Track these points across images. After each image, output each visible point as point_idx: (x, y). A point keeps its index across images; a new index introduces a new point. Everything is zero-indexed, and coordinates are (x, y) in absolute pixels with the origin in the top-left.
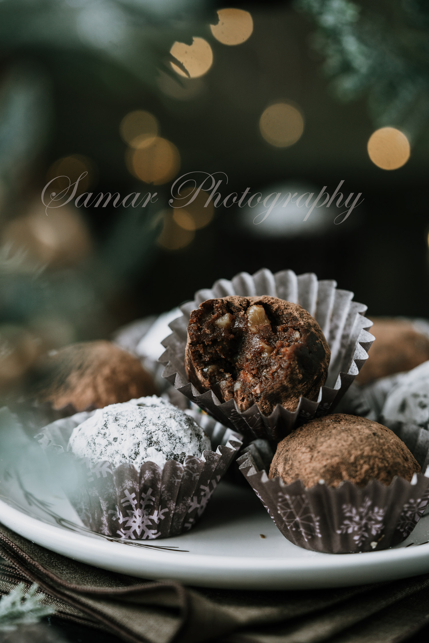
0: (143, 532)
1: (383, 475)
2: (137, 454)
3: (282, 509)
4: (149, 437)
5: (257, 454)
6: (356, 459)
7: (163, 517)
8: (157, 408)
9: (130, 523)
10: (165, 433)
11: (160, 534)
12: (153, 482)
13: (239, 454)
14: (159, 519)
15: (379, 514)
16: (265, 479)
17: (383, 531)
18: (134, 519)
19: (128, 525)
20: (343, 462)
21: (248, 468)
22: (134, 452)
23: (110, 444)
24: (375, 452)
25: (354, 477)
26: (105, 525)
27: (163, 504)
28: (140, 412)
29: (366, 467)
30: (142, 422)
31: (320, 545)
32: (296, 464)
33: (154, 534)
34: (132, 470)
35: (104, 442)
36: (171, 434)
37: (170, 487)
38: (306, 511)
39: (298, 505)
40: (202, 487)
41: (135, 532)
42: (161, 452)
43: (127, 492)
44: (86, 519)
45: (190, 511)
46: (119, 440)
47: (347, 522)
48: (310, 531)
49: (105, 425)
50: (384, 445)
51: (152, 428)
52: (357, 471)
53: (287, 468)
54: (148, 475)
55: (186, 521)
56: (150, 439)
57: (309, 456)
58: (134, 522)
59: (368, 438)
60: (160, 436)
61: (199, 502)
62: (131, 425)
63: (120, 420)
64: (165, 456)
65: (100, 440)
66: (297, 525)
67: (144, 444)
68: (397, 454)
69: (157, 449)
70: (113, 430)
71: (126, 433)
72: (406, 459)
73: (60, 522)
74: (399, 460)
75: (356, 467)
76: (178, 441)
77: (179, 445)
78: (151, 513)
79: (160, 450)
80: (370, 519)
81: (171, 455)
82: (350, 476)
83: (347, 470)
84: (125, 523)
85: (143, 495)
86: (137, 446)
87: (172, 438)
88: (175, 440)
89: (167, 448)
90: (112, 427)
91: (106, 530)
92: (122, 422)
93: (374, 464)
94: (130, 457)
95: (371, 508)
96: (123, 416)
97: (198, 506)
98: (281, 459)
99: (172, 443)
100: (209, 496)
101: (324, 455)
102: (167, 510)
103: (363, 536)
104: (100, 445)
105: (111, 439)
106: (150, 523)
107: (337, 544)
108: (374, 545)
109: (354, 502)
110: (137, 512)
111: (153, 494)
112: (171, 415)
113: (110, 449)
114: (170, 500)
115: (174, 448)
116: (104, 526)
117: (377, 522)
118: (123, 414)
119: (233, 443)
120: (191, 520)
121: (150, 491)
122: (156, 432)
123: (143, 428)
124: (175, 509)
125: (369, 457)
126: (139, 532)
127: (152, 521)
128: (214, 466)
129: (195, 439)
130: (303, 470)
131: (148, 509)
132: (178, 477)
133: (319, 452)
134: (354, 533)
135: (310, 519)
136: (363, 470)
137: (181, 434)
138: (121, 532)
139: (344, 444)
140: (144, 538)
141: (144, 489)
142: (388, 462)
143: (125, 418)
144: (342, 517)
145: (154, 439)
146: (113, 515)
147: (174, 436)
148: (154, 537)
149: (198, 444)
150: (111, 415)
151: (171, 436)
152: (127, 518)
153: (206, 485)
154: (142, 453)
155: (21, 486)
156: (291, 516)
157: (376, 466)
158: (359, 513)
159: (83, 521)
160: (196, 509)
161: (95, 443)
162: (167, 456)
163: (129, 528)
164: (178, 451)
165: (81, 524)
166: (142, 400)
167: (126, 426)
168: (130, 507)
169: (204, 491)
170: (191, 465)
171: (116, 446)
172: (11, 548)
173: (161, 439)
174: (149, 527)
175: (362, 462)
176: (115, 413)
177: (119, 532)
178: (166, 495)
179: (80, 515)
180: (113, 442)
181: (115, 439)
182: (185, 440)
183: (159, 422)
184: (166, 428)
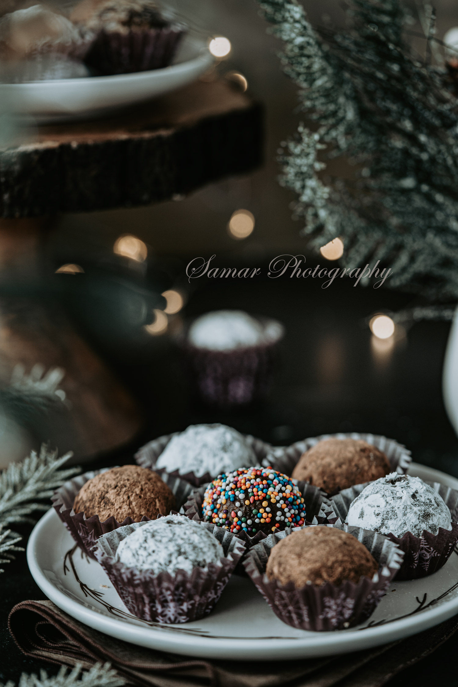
0: (176, 618)
1: (352, 574)
2: (170, 562)
3: (279, 600)
4: (179, 549)
5: (257, 557)
7: (190, 607)
8: (182, 526)
9: (167, 612)
10: (190, 545)
11: (188, 619)
12: (183, 583)
13: (243, 558)
14: (188, 609)
15: (350, 603)
16: (266, 580)
17: (353, 615)
18: (169, 609)
19: (164, 613)
20: (324, 566)
21: (252, 572)
22: (168, 560)
23: (150, 555)
24: (346, 558)
25: (332, 577)
26: (147, 613)
27: (190, 597)
28: (171, 530)
30: (173, 537)
31: (307, 626)
32: (288, 567)
33: (184, 619)
34: (168, 576)
35: (145, 553)
36: (195, 545)
37: (196, 585)
38: (297, 602)
39: (292, 598)
40: (219, 583)
41: (170, 619)
42: (188, 560)
43: (164, 591)
44: (132, 608)
45: (210, 600)
46: (156, 552)
47: (327, 610)
48: (300, 616)
49: (146, 541)
50: (352, 551)
51: (180, 542)
52: (333, 572)
53: (281, 570)
54: (180, 578)
55: (207, 608)
57: (297, 562)
58: (169, 611)
59: (340, 546)
61: (216, 593)
62: (165, 540)
63: (156, 536)
64: (191, 563)
65: (142, 552)
66: (289, 612)
67: (176, 555)
68: (361, 557)
69: (185, 558)
70: (151, 544)
71: (161, 546)
72: (368, 560)
73: (110, 610)
74: (363, 562)
75: (333, 569)
76: (200, 550)
77: (201, 554)
78: (182, 605)
79: (188, 558)
80: (344, 607)
81: (195, 562)
82: (330, 576)
83: (326, 571)
84: (163, 612)
85: (177, 592)
86: (170, 556)
88: (198, 550)
89: (192, 557)
90: (151, 541)
91: (148, 617)
92: (158, 538)
93: (345, 567)
94: (165, 564)
95: (345, 599)
96: (158, 533)
97: (215, 596)
98: (276, 563)
99: (196, 553)
100: (223, 588)
101: (309, 561)
102: (192, 602)
103: (338, 619)
104: (142, 555)
105: (150, 551)
106: (181, 612)
107: (320, 625)
108: (346, 625)
109: (332, 595)
110: (172, 605)
111: (183, 591)
112: (194, 530)
113: (151, 559)
114: (195, 595)
115: (197, 557)
116: (146, 614)
117: (349, 609)
118: (159, 531)
119: (240, 549)
120: (210, 607)
121: (181, 589)
122: (184, 545)
123: (174, 542)
124: (199, 600)
125: (342, 562)
126: (172, 618)
127: (182, 610)
128: (227, 568)
129: (212, 548)
130: (294, 572)
131: (179, 601)
132: (202, 579)
133: (305, 558)
134: (333, 617)
135: (299, 608)
136: (338, 572)
137: (202, 545)
138: (160, 618)
139: (323, 552)
140: (177, 622)
141: (177, 588)
142: (355, 564)
143: (159, 534)
144: (324, 606)
145: (183, 550)
146: (154, 606)
147: (197, 547)
148: (184, 621)
149: (214, 551)
150: (149, 532)
151: (195, 548)
152: (164, 609)
153: (220, 581)
154: (174, 561)
155: (77, 578)
156: (285, 606)
157: (347, 568)
158: (336, 604)
159: (130, 610)
160: (214, 599)
161: (138, 554)
162: (193, 563)
163: (165, 616)
164: (200, 559)
165: (128, 612)
166: (171, 517)
167: (161, 541)
168: (166, 601)
169: (219, 585)
170: (211, 569)
171: (154, 557)
174: (180, 614)
175: (337, 565)
176: (152, 531)
177: (157, 619)
178: (192, 592)
179: (127, 606)
180: (152, 554)
181: (154, 552)
182: (205, 550)
183: (185, 537)
184: (191, 542)
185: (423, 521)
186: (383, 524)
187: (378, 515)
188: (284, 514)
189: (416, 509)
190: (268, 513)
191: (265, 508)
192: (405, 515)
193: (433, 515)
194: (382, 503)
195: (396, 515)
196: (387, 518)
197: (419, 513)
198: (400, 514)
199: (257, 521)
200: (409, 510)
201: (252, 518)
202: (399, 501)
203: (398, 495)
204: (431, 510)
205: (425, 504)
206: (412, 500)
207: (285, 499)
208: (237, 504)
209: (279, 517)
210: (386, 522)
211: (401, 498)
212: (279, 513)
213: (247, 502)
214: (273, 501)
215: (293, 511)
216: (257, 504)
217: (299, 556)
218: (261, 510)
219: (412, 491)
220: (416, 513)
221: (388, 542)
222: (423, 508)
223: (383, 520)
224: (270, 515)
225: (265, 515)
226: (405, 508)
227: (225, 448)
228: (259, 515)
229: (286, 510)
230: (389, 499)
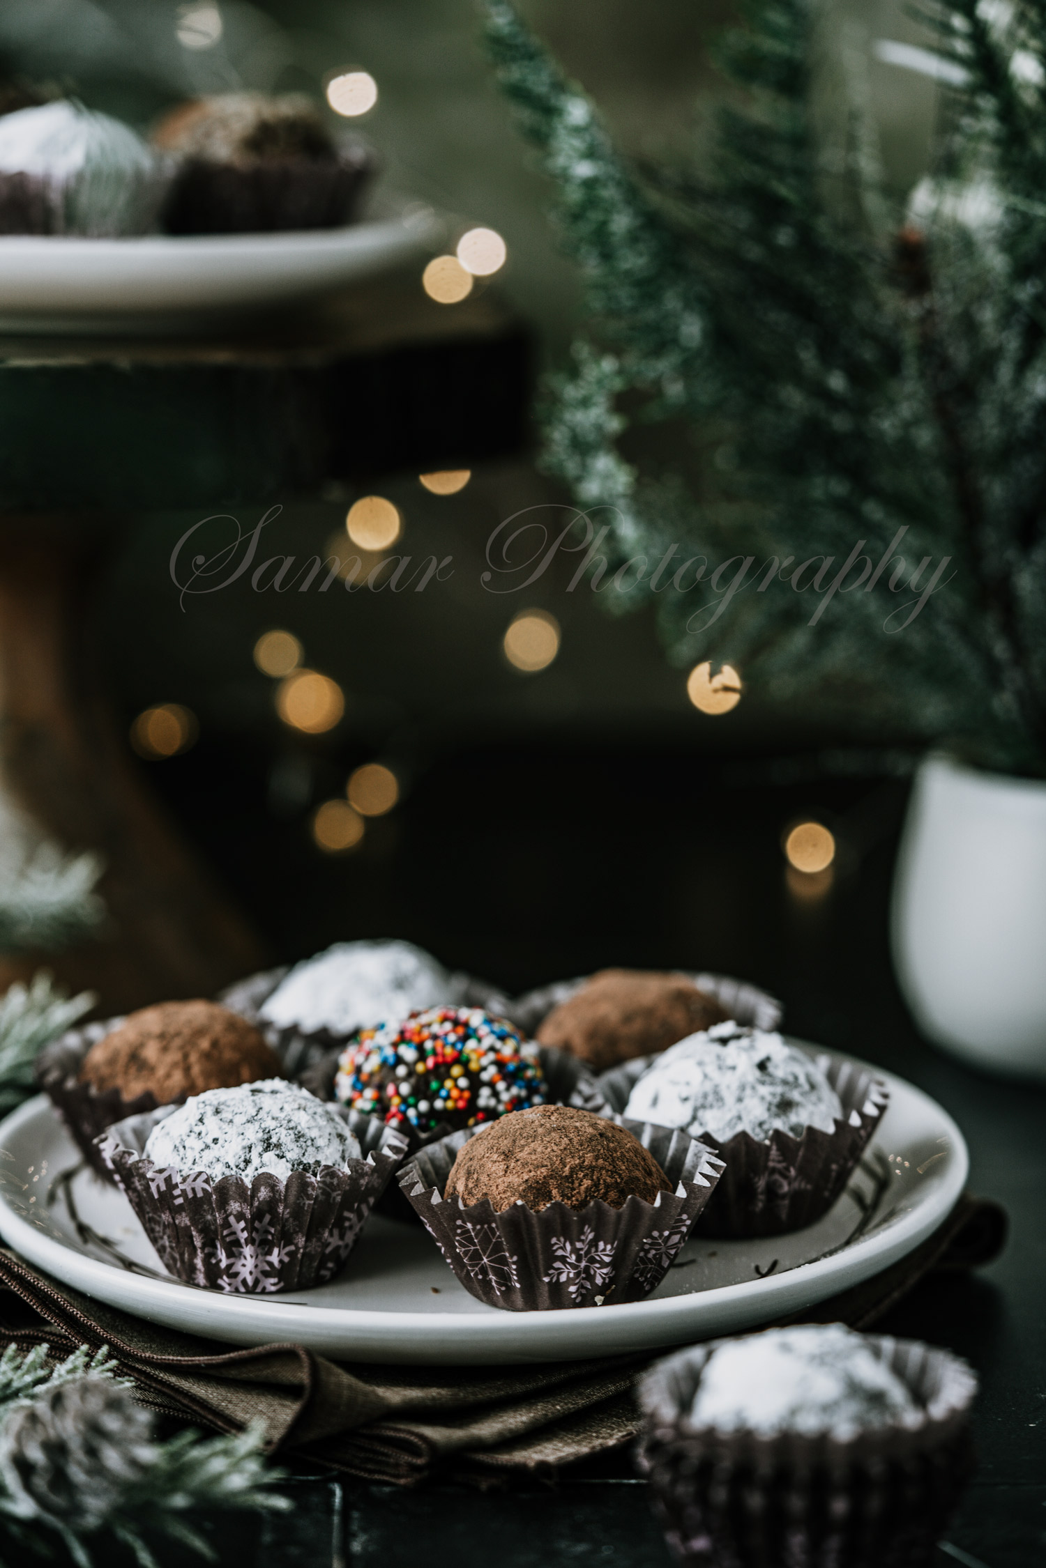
0: (257, 1282)
1: (613, 1195)
2: (247, 1162)
3: (462, 1245)
4: (266, 1137)
5: (429, 1166)
6: (572, 1170)
7: (286, 1259)
8: (278, 1095)
9: (238, 1267)
10: (290, 1132)
11: (282, 1284)
12: (271, 1204)
13: (400, 1165)
14: (281, 1261)
15: (605, 1251)
16: (436, 1199)
17: (613, 1280)
18: (243, 1261)
19: (233, 1270)
20: (553, 1175)
21: (413, 1185)
22: (243, 1158)
23: (207, 1147)
24: (601, 1161)
25: (569, 1198)
26: (200, 1270)
27: (286, 1238)
28: (254, 1101)
29: (587, 1183)
30: (257, 1115)
31: (519, 1299)
32: (484, 1178)
33: (274, 1285)
34: (240, 1184)
35: (199, 1145)
36: (299, 1132)
37: (297, 1212)
38: (498, 1248)
39: (486, 1239)
40: (346, 1214)
41: (244, 1282)
42: (284, 1160)
43: (232, 1219)
44: (171, 1262)
45: (328, 1250)
46: (220, 1142)
47: (558, 1265)
48: (504, 1278)
49: (201, 1120)
50: (616, 1152)
51: (270, 1124)
52: (573, 1189)
53: (471, 1185)
54: (263, 1193)
55: (322, 1265)
56: (268, 1139)
57: (503, 1166)
58: (244, 1265)
59: (591, 1140)
60: (283, 1136)
61: (342, 1237)
62: (239, 1120)
63: (223, 1112)
64: (290, 1166)
65: (193, 1142)
66: (483, 1270)
67: (259, 1148)
68: (635, 1165)
69: (278, 1156)
70: (212, 1127)
71: (232, 1131)
72: (650, 1174)
73: (129, 1266)
74: (638, 1174)
75: (573, 1183)
76: (309, 1143)
77: (311, 1149)
78: (270, 1253)
79: (283, 1157)
80: (592, 1260)
81: (298, 1165)
82: (563, 1195)
83: (559, 1187)
84: (229, 1266)
85: (257, 1224)
86: (247, 1150)
87: (301, 1139)
88: (305, 1142)
89: (293, 1154)
90: (211, 1120)
91: (201, 1279)
92: (226, 1115)
93: (599, 1179)
94: (237, 1166)
95: (594, 1243)
96: (228, 1106)
97: (341, 1243)
98: (462, 1172)
99: (301, 1147)
100: (357, 1229)
101: (524, 1165)
102: (292, 1248)
103: (582, 1287)
104: (192, 1149)
105: (209, 1141)
106: (267, 1268)
107: (544, 1296)
108: (599, 1299)
109: (570, 1234)
110: (248, 1250)
111: (271, 1223)
112: (299, 1105)
113: (209, 1156)
114: (297, 1233)
115: (304, 1154)
116: (198, 1272)
117: (603, 1265)
118: (228, 1103)
119: (392, 1148)
120: (330, 1265)
121: (267, 1218)
122: (277, 1130)
123: (257, 1124)
124: (305, 1247)
125: (592, 1168)
126: (250, 1281)
127: (270, 1264)
128: (363, 1182)
129: (336, 1141)
130: (494, 1188)
131: (264, 1247)
132: (309, 1197)
133: (518, 1161)
134: (570, 1281)
135: (503, 1261)
136: (583, 1188)
137: (314, 1133)
138: (224, 1281)
139: (555, 1148)
140: (259, 1290)
141: (258, 1215)
142: (620, 1175)
143: (230, 1109)
144: (551, 1258)
145: (274, 1140)
146: (213, 1255)
147: (303, 1136)
148: (273, 1289)
149: (341, 1148)
150: (210, 1105)
151: (299, 1136)
152: (232, 1260)
153: (351, 1210)
154: (256, 1161)
155: (73, 1213)
156: (476, 1257)
157: (602, 1182)
158: (575, 1251)
159: (168, 1266)
160: (338, 1248)
161: (184, 1147)
162: (293, 1165)
163: (236, 1275)
164: (308, 1159)
165: (164, 1271)
166: (258, 1085)
167: (231, 1121)
168: (237, 1243)
169: (349, 1219)
170: (328, 1180)
171: (216, 1151)
172: (55, 1302)
173: (283, 1140)
174: (266, 1274)
175: (581, 1175)
176: (215, 1103)
177: (220, 1282)
178: (291, 1225)
179: (161, 1257)
180: (212, 1145)
181: (215, 1141)
182: (320, 1142)
183: (282, 1115)
184: (292, 1125)
185: (777, 1115)
186: (694, 1118)
187: (686, 1099)
188: (495, 1094)
189: (765, 1090)
190: (462, 1090)
191: (455, 1080)
192: (740, 1100)
193: (797, 1104)
194: (696, 1076)
195: (719, 1099)
196: (703, 1107)
197: (769, 1098)
198: (730, 1098)
199: (439, 1104)
200: (748, 1092)
201: (431, 1097)
202: (729, 1073)
203: (730, 1062)
204: (795, 1095)
205: (785, 1082)
206: (757, 1073)
207: (500, 1064)
208: (401, 1071)
209: (484, 1098)
210: (700, 1113)
211: (733, 1068)
212: (485, 1092)
213: (420, 1068)
214: (473, 1066)
215: (515, 1091)
216: (441, 1071)
217: (507, 1155)
218: (449, 1084)
219: (759, 1056)
220: (763, 1098)
221: (696, 1146)
222: (779, 1089)
223: (696, 1110)
224: (466, 1095)
225: (455, 1093)
226: (743, 1088)
228: (443, 1093)
229: (501, 1086)
230: (711, 1070)
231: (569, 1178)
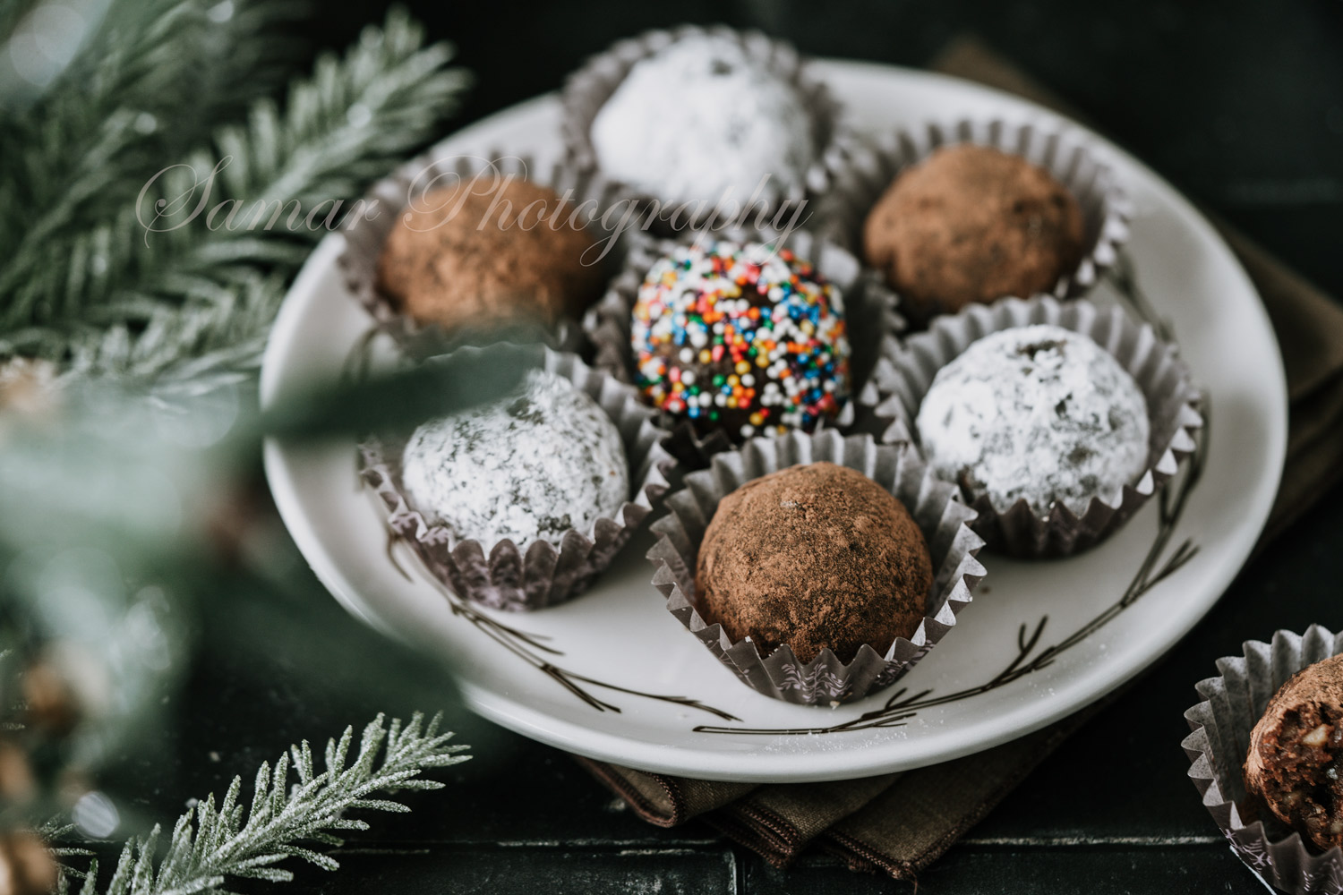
2: (493, 513)
4: (515, 488)
6: (813, 595)
7: (531, 593)
10: (541, 484)
11: (528, 607)
12: (513, 561)
14: (527, 595)
17: (845, 693)
18: (489, 593)
22: (489, 509)
23: (456, 488)
24: (845, 584)
25: (806, 623)
27: (530, 581)
29: (827, 608)
30: (509, 459)
32: (728, 574)
33: (521, 607)
35: (448, 483)
36: (550, 485)
37: (543, 565)
41: (492, 604)
42: (530, 514)
43: (475, 565)
46: (469, 486)
47: (791, 679)
49: (453, 455)
50: (864, 569)
51: (520, 473)
52: (812, 614)
53: (717, 571)
55: (574, 586)
56: (516, 492)
57: (746, 572)
59: (839, 556)
60: (532, 490)
62: (491, 463)
63: (477, 448)
64: (536, 522)
65: (442, 479)
67: (507, 499)
69: (525, 510)
71: (481, 476)
75: (812, 607)
76: (559, 496)
77: (561, 503)
78: (515, 589)
79: (530, 511)
81: (546, 519)
82: (801, 618)
83: (797, 609)
85: (501, 570)
86: (494, 501)
87: (552, 493)
88: (555, 495)
89: (541, 508)
90: (462, 458)
92: (479, 454)
93: (840, 604)
94: (483, 516)
99: (550, 501)
101: (766, 577)
102: (538, 586)
103: (816, 695)
104: (441, 485)
105: (458, 483)
106: (513, 598)
107: (779, 692)
108: (834, 704)
110: (493, 586)
113: (456, 498)
114: (540, 577)
115: (552, 509)
121: (512, 567)
122: (527, 482)
123: (507, 471)
124: (554, 584)
125: (834, 593)
126: (497, 603)
127: (515, 596)
129: (591, 486)
130: (735, 590)
131: (508, 586)
133: (761, 569)
134: (802, 693)
136: (821, 614)
137: (565, 485)
139: (799, 567)
141: (500, 566)
142: (864, 598)
143: (484, 445)
145: (522, 493)
146: (459, 580)
147: (553, 488)
149: (594, 494)
150: (465, 434)
151: (549, 489)
152: (478, 590)
154: (501, 514)
157: (843, 606)
161: (434, 480)
162: (540, 520)
163: (483, 598)
167: (482, 463)
168: (481, 581)
170: (574, 539)
171: (461, 495)
173: (532, 494)
175: (821, 600)
178: (536, 572)
180: (460, 487)
181: (464, 484)
182: (571, 494)
183: (534, 461)
184: (544, 475)
185: (1069, 467)
186: (981, 460)
187: (976, 436)
188: (782, 390)
189: (1058, 438)
190: (745, 388)
191: (740, 376)
192: (1030, 449)
193: (1092, 453)
194: (990, 410)
195: (1009, 445)
196: (992, 450)
197: (1062, 448)
198: (1020, 443)
199: (721, 400)
200: (1041, 439)
201: (714, 391)
202: (1025, 413)
203: (1027, 401)
204: (1092, 443)
205: (1083, 427)
206: (1054, 416)
207: (790, 357)
208: (686, 355)
209: (770, 395)
210: (988, 457)
211: (1030, 408)
212: (771, 389)
213: (705, 357)
214: (761, 361)
215: (804, 384)
216: (725, 366)
217: (752, 558)
218: (733, 381)
219: (1059, 394)
220: (1055, 448)
222: (1074, 437)
223: (984, 451)
224: (750, 393)
225: (738, 391)
226: (1036, 432)
227: (736, 136)
228: (726, 390)
229: (789, 382)
230: (1007, 405)
231: (809, 603)
